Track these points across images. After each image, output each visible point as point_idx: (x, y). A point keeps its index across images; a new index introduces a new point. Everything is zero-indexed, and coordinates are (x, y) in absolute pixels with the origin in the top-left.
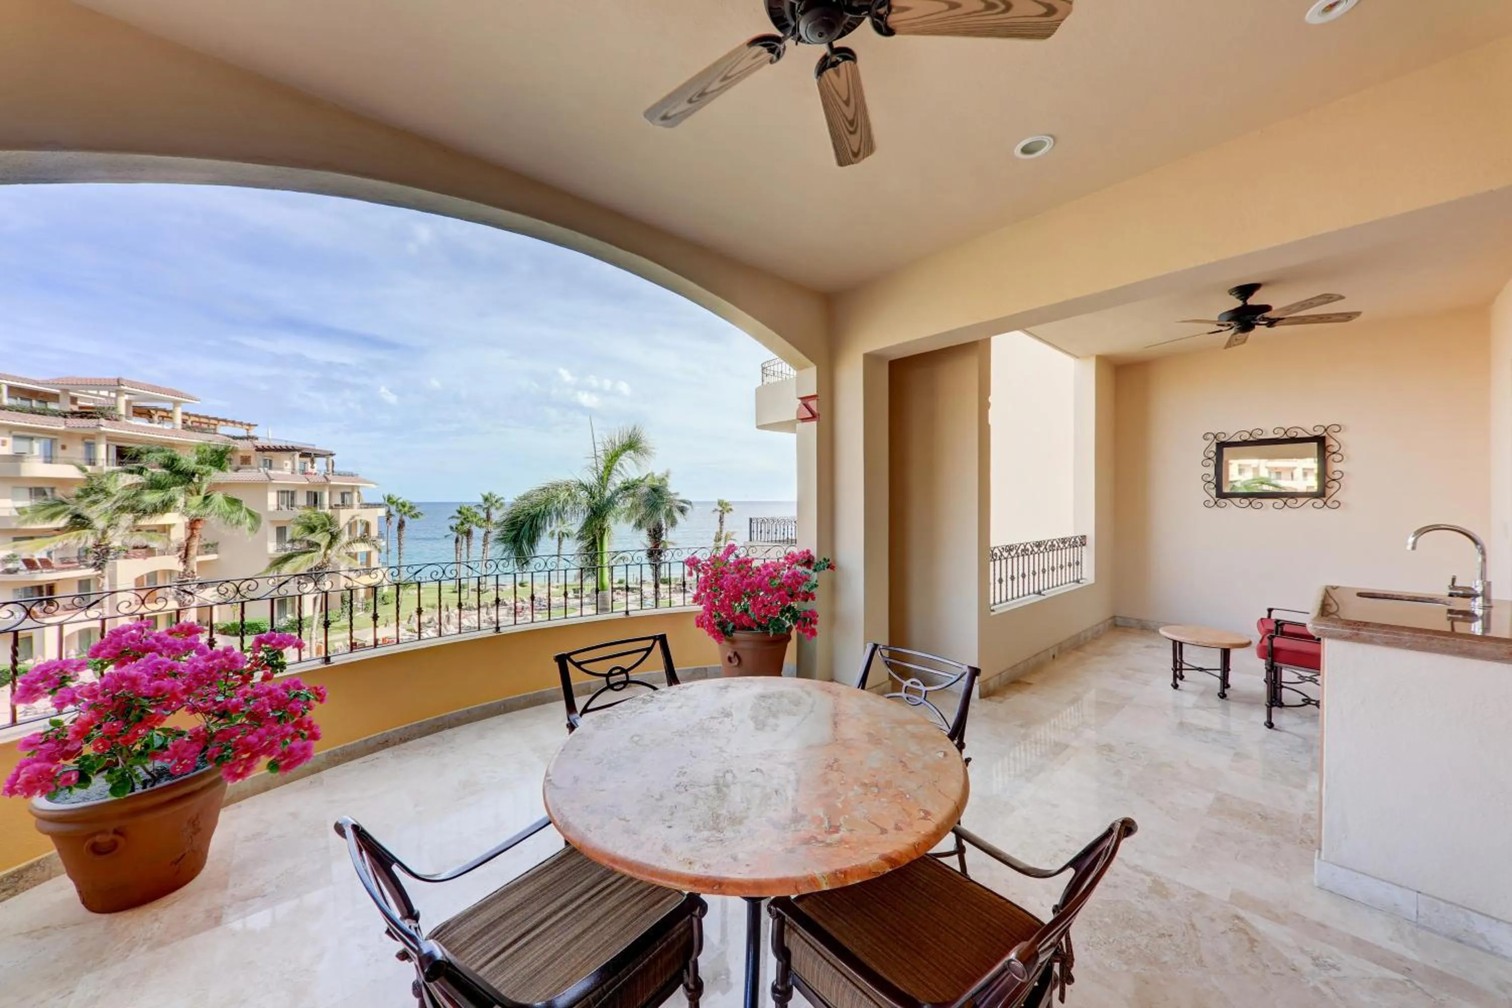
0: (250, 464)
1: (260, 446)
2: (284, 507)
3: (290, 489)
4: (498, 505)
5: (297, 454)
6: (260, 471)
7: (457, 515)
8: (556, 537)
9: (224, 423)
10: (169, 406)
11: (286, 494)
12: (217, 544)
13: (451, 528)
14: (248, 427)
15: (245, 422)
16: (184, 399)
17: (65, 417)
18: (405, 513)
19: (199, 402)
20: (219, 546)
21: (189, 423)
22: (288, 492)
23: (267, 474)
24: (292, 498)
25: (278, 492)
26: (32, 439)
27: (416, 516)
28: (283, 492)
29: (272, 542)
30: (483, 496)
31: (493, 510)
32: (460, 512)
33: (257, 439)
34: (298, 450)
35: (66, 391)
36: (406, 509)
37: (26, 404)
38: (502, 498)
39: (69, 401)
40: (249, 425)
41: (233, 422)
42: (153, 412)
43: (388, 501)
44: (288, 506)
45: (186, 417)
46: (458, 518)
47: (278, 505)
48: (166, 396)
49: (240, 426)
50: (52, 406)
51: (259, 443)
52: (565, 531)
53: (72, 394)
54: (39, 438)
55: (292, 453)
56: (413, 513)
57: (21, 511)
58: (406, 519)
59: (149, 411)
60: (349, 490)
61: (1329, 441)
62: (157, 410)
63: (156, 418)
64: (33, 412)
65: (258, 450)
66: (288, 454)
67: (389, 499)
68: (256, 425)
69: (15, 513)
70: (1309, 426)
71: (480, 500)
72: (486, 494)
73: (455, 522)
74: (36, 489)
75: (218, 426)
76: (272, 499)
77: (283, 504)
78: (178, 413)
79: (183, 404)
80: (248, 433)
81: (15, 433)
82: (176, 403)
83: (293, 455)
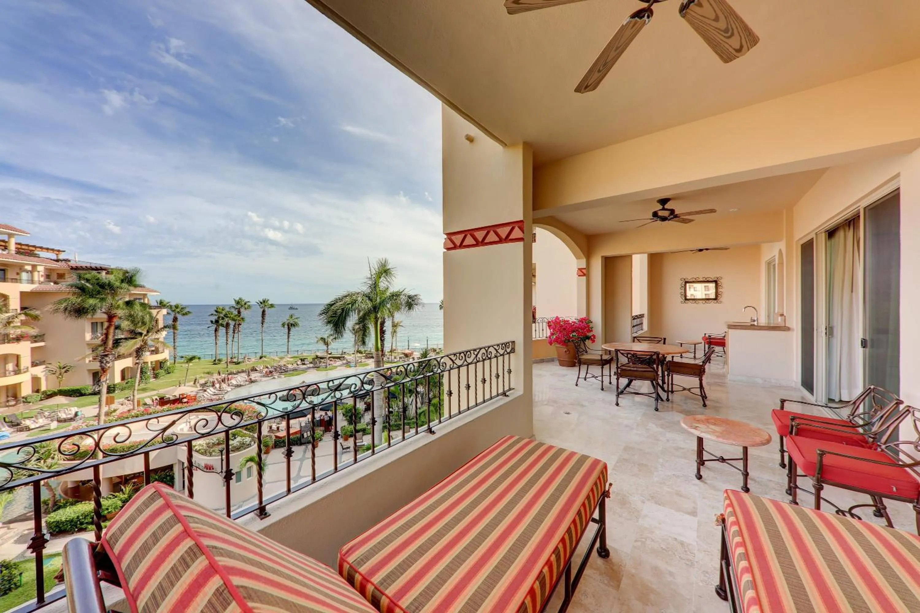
1: (74, 266)
4: (246, 306)
7: (215, 313)
8: (286, 326)
9: (40, 250)
10: (5, 237)
12: (44, 335)
13: (212, 322)
14: (57, 253)
16: (17, 233)
18: (178, 312)
19: (29, 235)
20: (45, 336)
21: (20, 249)
27: (186, 314)
29: (88, 333)
30: (235, 301)
31: (242, 310)
32: (216, 311)
33: (69, 261)
34: (105, 269)
36: (178, 310)
38: (249, 302)
40: (59, 251)
43: (160, 304)
45: (18, 246)
46: (216, 315)
48: (5, 230)
49: (52, 251)
51: (72, 264)
52: (292, 322)
56: (184, 312)
58: (179, 316)
60: (142, 297)
61: (718, 282)
65: (72, 268)
67: (161, 303)
68: (64, 251)
70: (713, 277)
71: (233, 303)
72: (237, 299)
73: (214, 318)
78: (13, 241)
79: (16, 236)
80: (57, 257)
82: (10, 236)
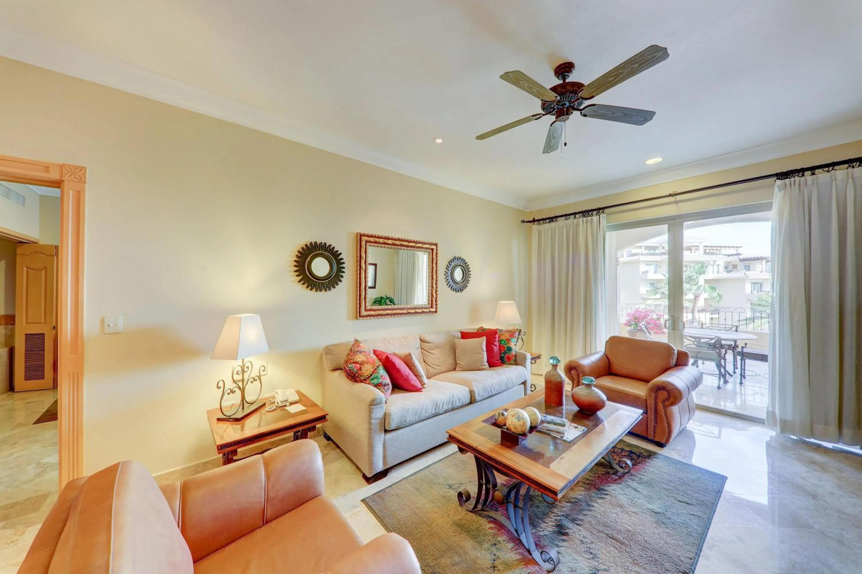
0: (737, 268)
1: (742, 258)
2: (756, 292)
3: (759, 281)
5: (764, 261)
6: (741, 272)
9: (724, 248)
10: (698, 245)
11: (756, 285)
15: (735, 246)
17: (660, 255)
21: (708, 251)
22: (758, 283)
23: (745, 274)
24: (761, 286)
25: (752, 283)
26: (650, 265)
28: (755, 283)
35: (661, 245)
37: (649, 252)
39: (662, 248)
41: (729, 247)
42: (692, 248)
44: (758, 291)
45: (705, 248)
47: (752, 291)
48: (696, 240)
49: (732, 248)
50: (657, 251)
53: (663, 245)
54: (653, 264)
55: (761, 260)
57: (647, 291)
59: (690, 248)
62: (693, 246)
63: (693, 251)
64: (651, 255)
66: (759, 261)
69: (646, 292)
74: (652, 283)
75: (721, 250)
76: (748, 287)
77: (755, 290)
80: (736, 252)
81: (646, 263)
82: (700, 243)
83: (762, 261)
